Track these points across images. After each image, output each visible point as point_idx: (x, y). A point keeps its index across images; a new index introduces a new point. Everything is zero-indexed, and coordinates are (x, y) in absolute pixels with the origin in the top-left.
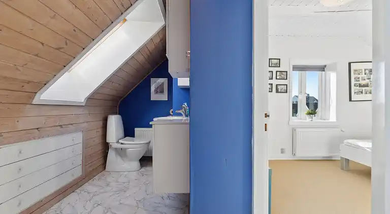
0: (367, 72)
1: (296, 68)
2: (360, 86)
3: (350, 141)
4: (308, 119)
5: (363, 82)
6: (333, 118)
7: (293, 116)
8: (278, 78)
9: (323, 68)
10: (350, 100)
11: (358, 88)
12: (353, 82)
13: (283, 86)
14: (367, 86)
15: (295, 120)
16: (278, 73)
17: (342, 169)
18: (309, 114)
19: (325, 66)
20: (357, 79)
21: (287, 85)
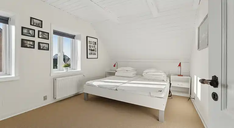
0: (94, 43)
1: (56, 33)
2: (92, 50)
3: (88, 82)
4: (65, 70)
5: (92, 48)
6: (79, 69)
7: (54, 68)
8: (40, 36)
9: (73, 37)
10: (87, 58)
11: (90, 51)
12: (88, 48)
13: (45, 45)
14: (93, 50)
15: (55, 71)
16: (40, 33)
17: (85, 100)
18: (66, 66)
19: (75, 36)
20: (90, 46)
21: (48, 44)
